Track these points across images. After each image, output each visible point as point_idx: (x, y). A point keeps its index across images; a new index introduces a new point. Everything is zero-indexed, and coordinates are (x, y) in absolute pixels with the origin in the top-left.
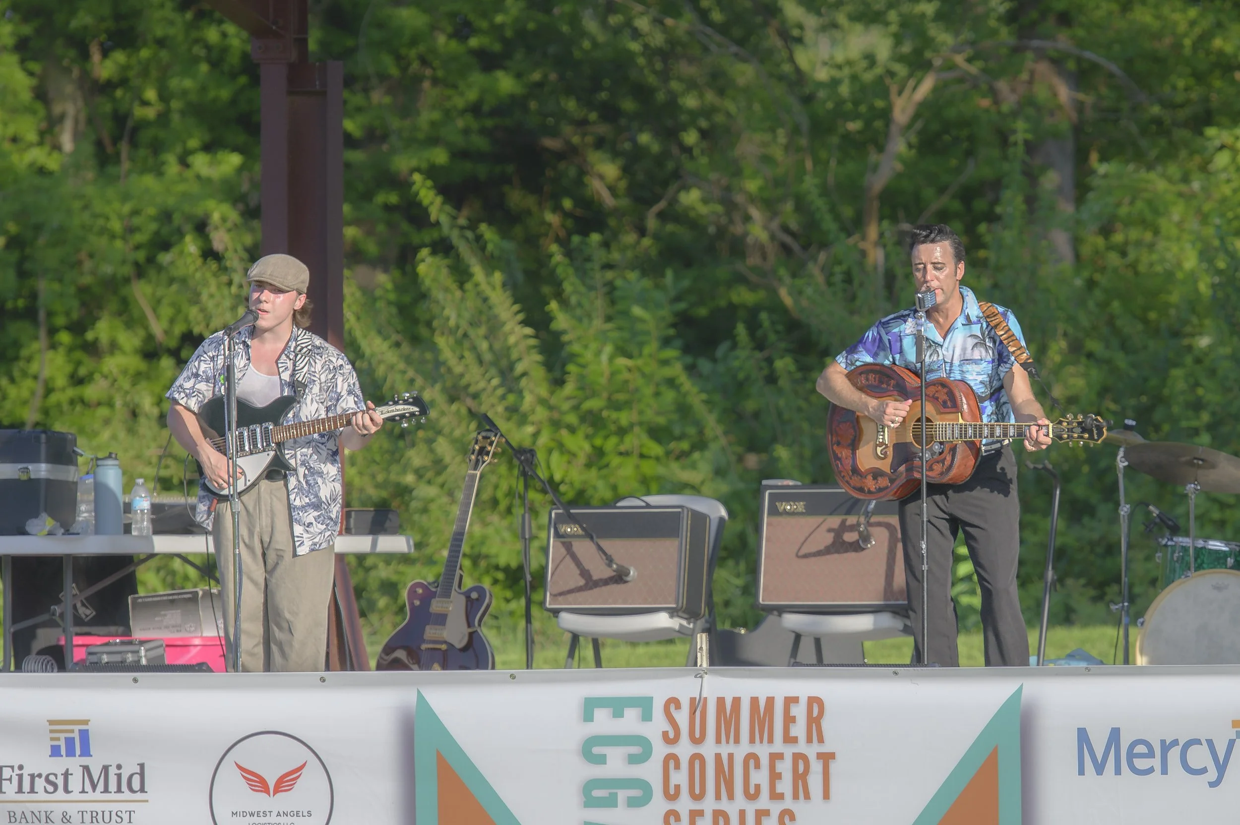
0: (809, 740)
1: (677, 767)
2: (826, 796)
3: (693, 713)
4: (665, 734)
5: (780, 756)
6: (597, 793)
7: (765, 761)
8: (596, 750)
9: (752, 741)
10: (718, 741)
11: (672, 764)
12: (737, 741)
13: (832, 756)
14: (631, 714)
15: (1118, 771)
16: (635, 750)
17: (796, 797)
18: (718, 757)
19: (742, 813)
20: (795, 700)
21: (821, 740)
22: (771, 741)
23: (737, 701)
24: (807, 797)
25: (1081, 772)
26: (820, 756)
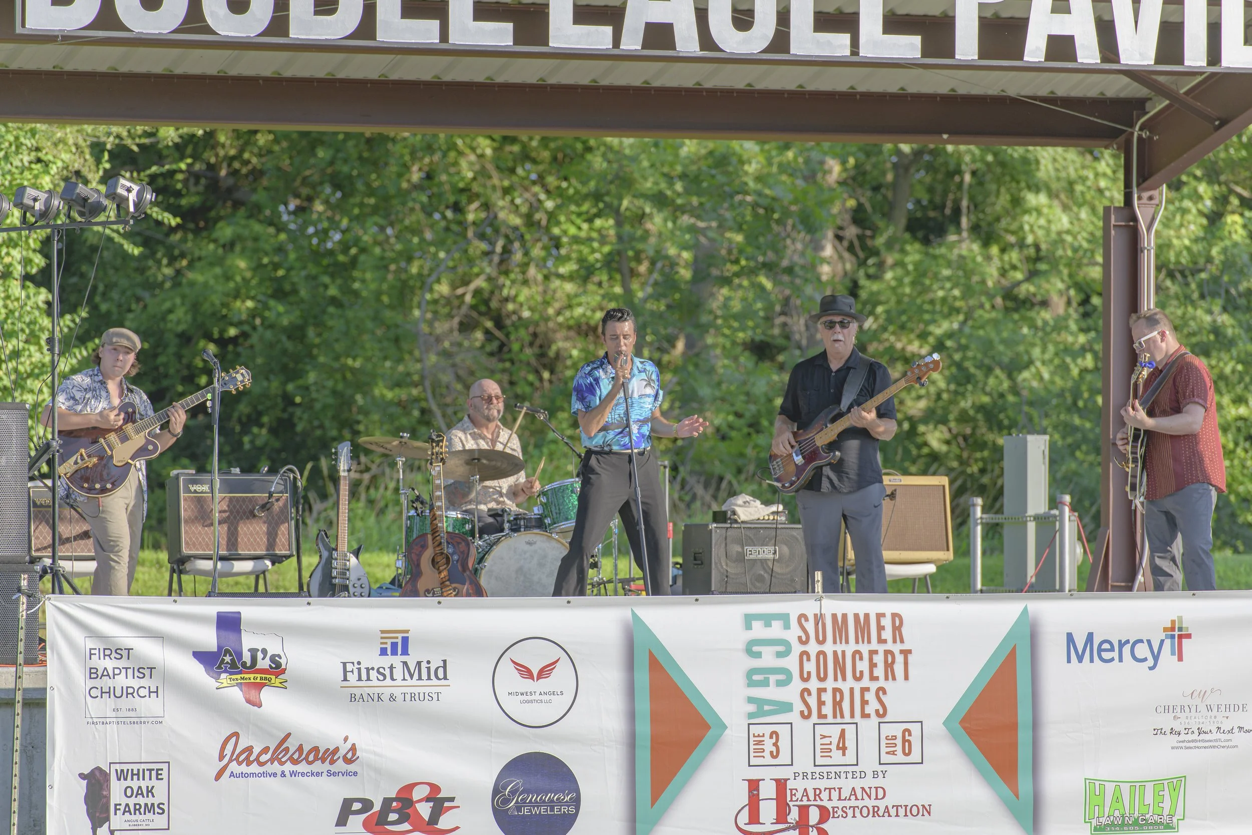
0: (895, 641)
1: (809, 659)
2: (906, 678)
3: (817, 624)
4: (800, 638)
5: (876, 652)
6: (756, 677)
7: (866, 656)
8: (755, 649)
9: (857, 642)
10: (835, 642)
11: (805, 657)
12: (847, 642)
13: (910, 652)
14: (777, 625)
15: (1092, 661)
16: (781, 648)
17: (887, 679)
18: (835, 653)
19: (852, 690)
20: (883, 615)
21: (902, 641)
22: (869, 642)
23: (845, 616)
24: (894, 678)
25: (1069, 661)
26: (902, 652)
